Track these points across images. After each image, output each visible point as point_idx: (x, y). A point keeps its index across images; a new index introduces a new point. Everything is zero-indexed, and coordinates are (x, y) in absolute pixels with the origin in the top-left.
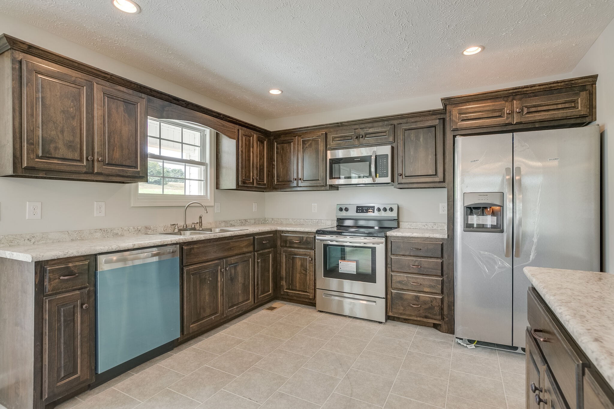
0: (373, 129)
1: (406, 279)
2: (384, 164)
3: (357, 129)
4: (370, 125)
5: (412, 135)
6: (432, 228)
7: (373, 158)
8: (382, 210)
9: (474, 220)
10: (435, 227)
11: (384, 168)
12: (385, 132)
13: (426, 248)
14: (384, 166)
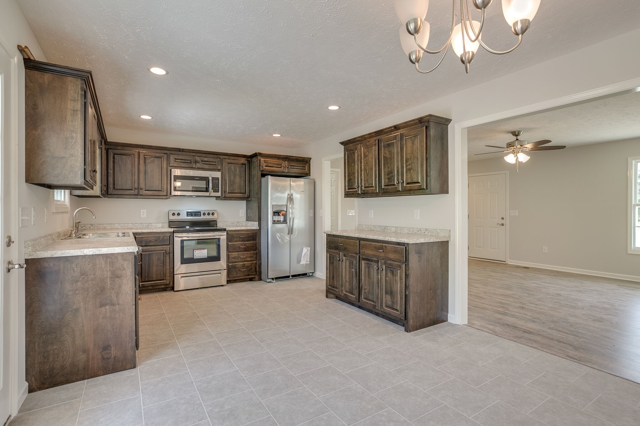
0: (207, 158)
1: (237, 255)
2: (216, 184)
3: (195, 156)
4: (204, 155)
5: (232, 167)
6: (236, 225)
7: (210, 178)
8: (211, 214)
9: (276, 218)
10: (238, 225)
11: (216, 186)
12: (216, 162)
13: (248, 235)
14: (216, 185)
